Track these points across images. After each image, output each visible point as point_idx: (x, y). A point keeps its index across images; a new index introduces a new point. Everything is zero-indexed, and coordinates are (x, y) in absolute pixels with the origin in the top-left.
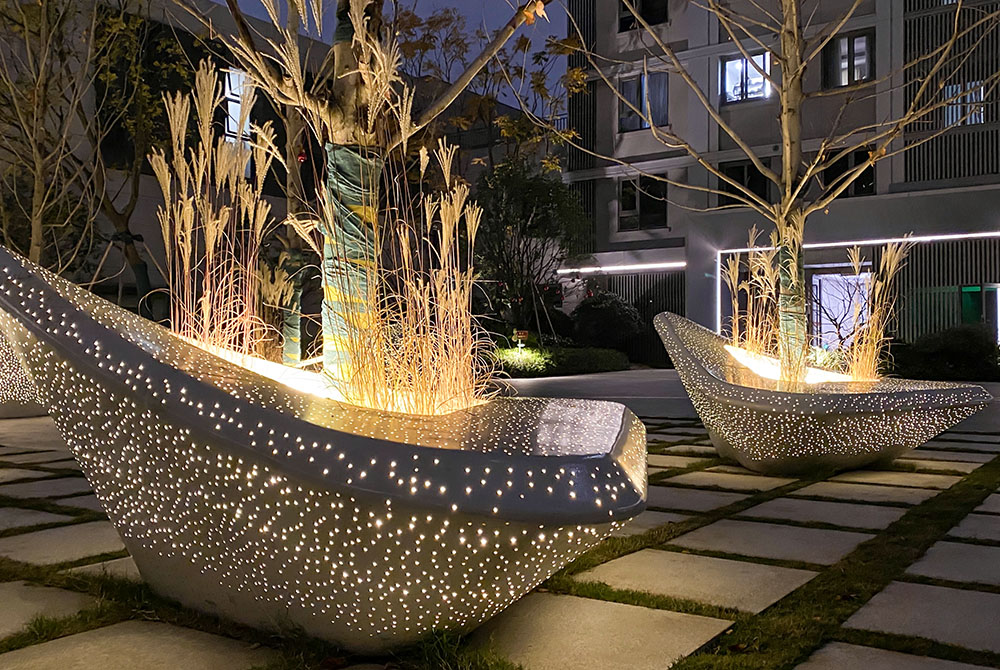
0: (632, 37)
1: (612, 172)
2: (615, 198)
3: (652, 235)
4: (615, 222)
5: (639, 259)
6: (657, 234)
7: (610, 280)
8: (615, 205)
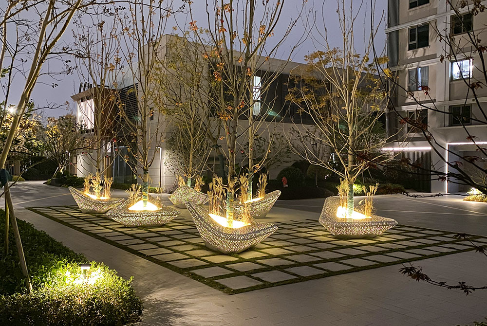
0: (413, 52)
1: (405, 108)
4: (406, 129)
5: (415, 145)
7: (403, 154)
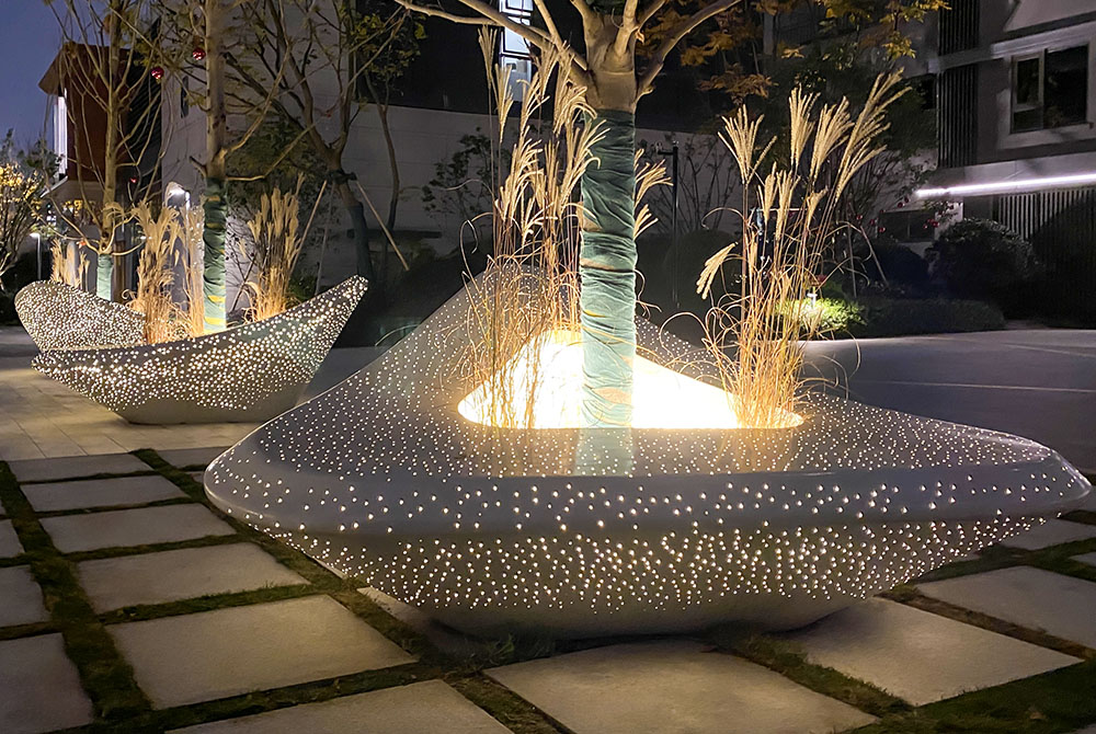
1: (1002, 50)
2: (1006, 88)
3: (1063, 135)
4: (1007, 120)
5: (1039, 171)
6: (1070, 133)
7: (996, 204)
8: (1006, 97)
